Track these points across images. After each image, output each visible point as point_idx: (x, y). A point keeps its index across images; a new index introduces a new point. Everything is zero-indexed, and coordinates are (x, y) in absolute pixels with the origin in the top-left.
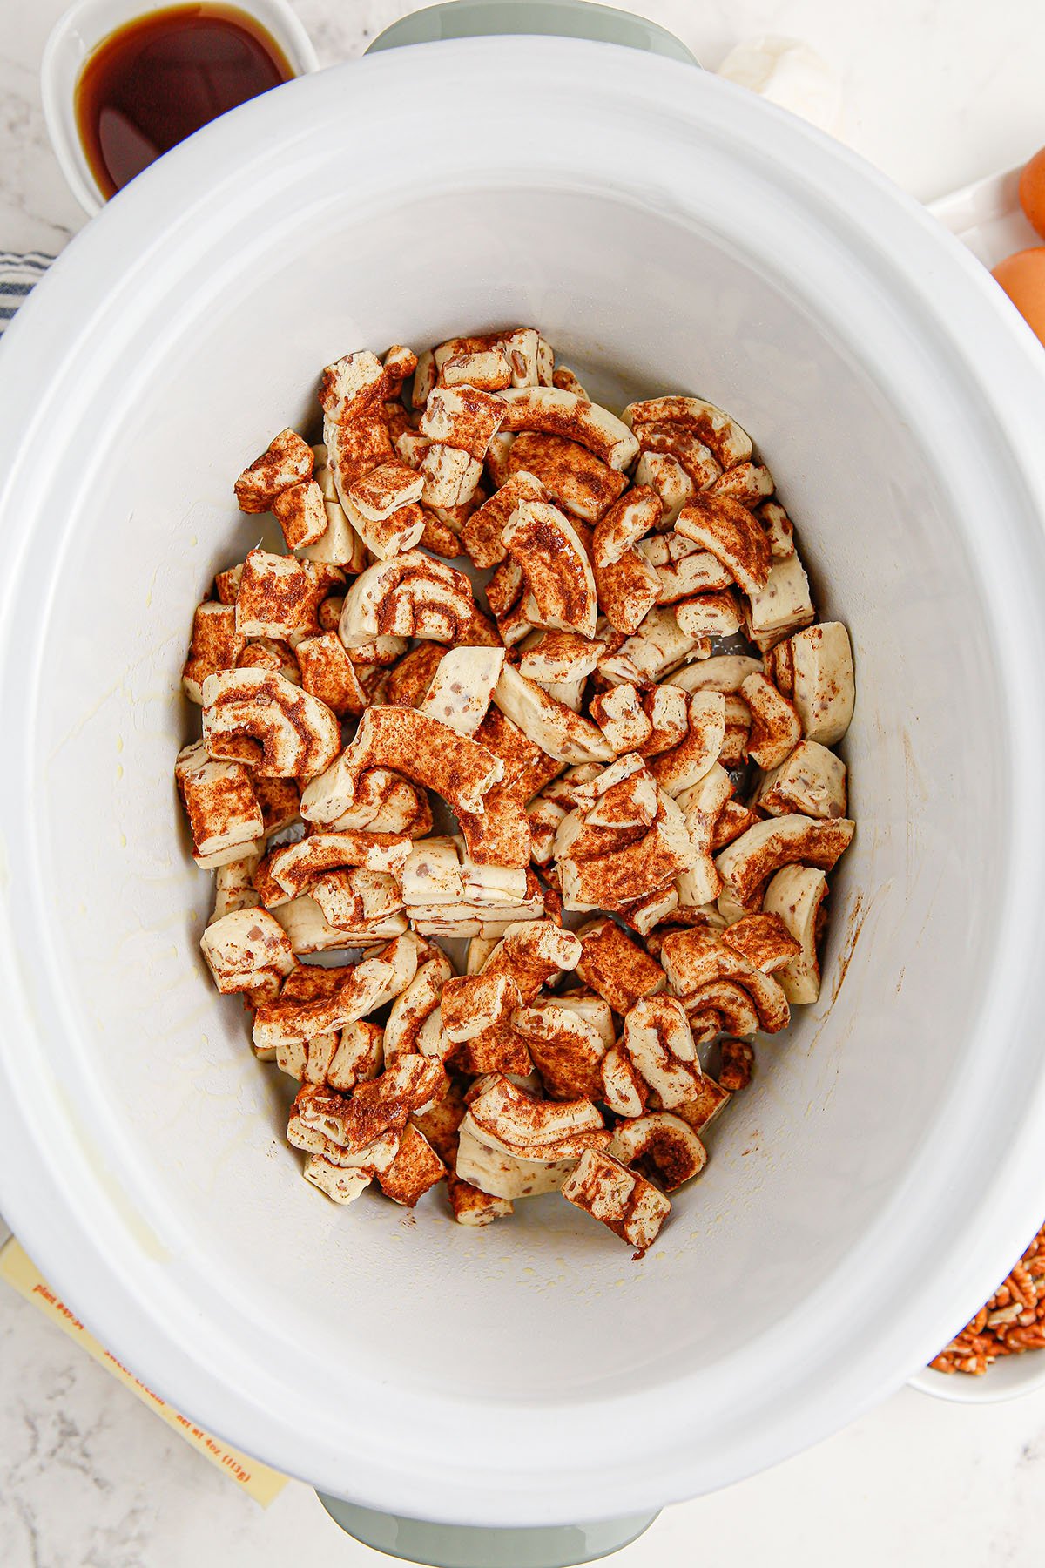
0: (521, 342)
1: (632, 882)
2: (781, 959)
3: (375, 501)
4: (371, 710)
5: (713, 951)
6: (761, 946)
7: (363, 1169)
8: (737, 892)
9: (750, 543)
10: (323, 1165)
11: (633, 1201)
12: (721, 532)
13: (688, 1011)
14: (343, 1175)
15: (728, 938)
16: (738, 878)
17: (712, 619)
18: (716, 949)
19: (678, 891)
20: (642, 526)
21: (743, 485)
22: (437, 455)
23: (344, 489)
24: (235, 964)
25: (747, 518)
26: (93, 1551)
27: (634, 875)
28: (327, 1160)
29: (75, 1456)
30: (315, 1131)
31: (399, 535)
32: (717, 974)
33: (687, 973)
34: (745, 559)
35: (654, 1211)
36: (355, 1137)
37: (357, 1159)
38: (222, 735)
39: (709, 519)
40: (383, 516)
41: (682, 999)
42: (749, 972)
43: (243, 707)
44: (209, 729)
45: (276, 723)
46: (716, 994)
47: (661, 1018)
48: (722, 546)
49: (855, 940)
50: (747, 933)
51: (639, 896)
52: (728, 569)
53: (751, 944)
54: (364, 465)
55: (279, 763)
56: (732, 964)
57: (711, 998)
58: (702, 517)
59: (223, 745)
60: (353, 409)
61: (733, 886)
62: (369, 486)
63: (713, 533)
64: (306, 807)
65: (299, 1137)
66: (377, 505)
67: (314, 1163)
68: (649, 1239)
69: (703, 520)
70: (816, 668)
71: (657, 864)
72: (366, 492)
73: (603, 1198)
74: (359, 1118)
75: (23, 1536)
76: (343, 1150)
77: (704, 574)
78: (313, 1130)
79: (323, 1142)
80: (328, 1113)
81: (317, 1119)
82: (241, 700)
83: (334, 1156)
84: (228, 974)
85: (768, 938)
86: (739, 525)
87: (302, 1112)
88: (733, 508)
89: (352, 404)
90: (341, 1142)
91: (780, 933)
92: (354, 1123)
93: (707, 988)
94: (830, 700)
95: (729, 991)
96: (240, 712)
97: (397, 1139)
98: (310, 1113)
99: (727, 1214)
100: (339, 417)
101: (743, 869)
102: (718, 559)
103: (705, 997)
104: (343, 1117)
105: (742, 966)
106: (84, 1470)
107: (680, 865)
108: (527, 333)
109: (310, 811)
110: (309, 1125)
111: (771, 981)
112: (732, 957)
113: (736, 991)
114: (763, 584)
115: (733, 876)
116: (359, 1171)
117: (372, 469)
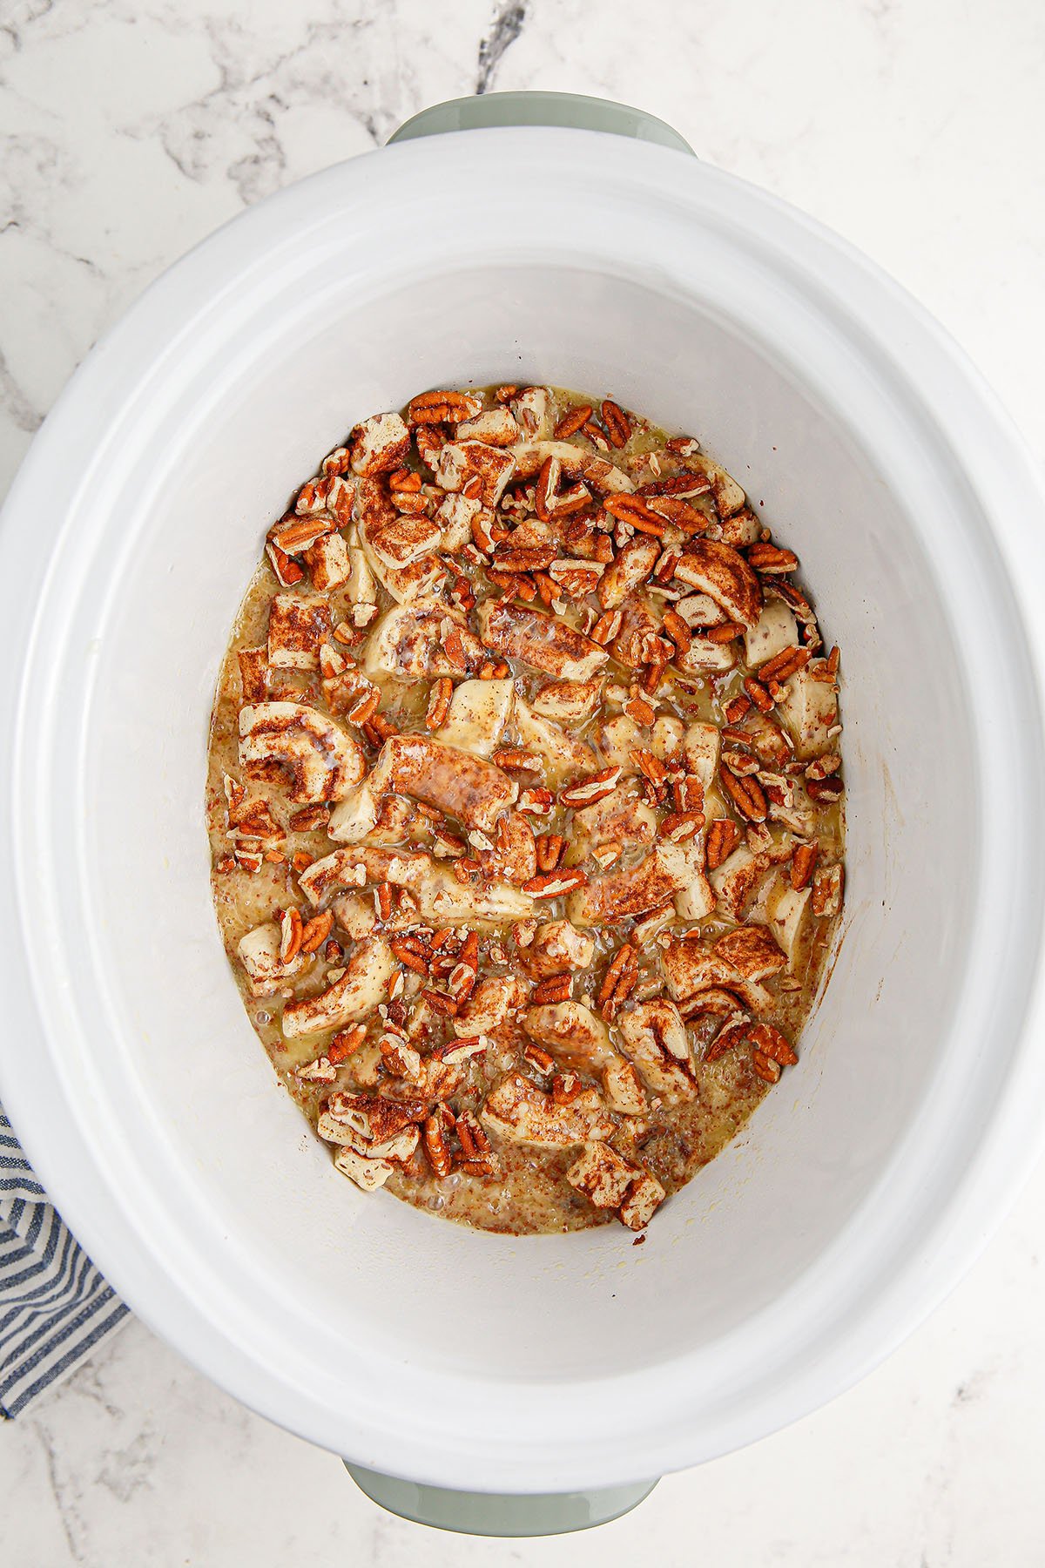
0: (531, 400)
1: (634, 901)
2: (770, 969)
3: (396, 552)
4: (392, 740)
5: (708, 961)
6: (750, 958)
7: (387, 1160)
8: (729, 905)
9: (745, 586)
10: (352, 1156)
11: (631, 1189)
12: (716, 577)
13: (684, 1015)
14: (370, 1165)
15: (720, 949)
16: (728, 891)
17: (709, 652)
18: (710, 960)
19: (674, 907)
20: (643, 570)
21: (738, 536)
22: (452, 501)
23: (367, 538)
24: (267, 970)
25: (741, 563)
26: (105, 1472)
27: (636, 894)
28: (355, 1151)
29: (89, 1385)
30: (344, 1124)
31: (417, 582)
32: (710, 982)
33: (684, 982)
34: (739, 602)
35: (650, 1199)
36: (378, 1132)
37: (382, 1150)
38: (255, 762)
39: (705, 565)
40: (403, 565)
41: (679, 1004)
42: (740, 981)
43: (275, 737)
44: (244, 756)
45: (306, 753)
46: (710, 1001)
47: (656, 1018)
48: (718, 589)
49: (838, 950)
50: (737, 945)
51: (640, 913)
52: (723, 610)
53: (741, 955)
54: (385, 516)
55: (309, 790)
56: (725, 974)
57: (704, 1004)
58: (699, 563)
59: (257, 771)
60: (378, 462)
61: (725, 900)
62: (390, 537)
63: (709, 578)
64: (333, 829)
65: (329, 1131)
66: (397, 556)
67: (343, 1155)
68: (643, 1222)
69: (699, 567)
70: (804, 699)
71: (657, 885)
72: (388, 544)
73: (603, 1188)
74: (383, 1114)
75: (42, 1457)
76: (369, 1142)
77: (701, 614)
78: (342, 1124)
79: (350, 1135)
80: (355, 1108)
81: (345, 1113)
82: (274, 731)
83: (361, 1148)
84: (260, 980)
85: (757, 950)
86: (733, 569)
87: (331, 1107)
88: (728, 555)
89: (378, 456)
90: (367, 1134)
91: (769, 945)
92: (378, 1119)
93: (702, 995)
94: (816, 729)
95: (721, 999)
96: (272, 743)
97: (417, 1132)
98: (339, 1107)
99: (720, 1203)
100: (364, 469)
101: (733, 883)
102: (715, 601)
103: (700, 1003)
104: (368, 1113)
105: (733, 976)
106: (97, 1398)
107: (677, 885)
108: (536, 391)
109: (336, 832)
110: (339, 1118)
111: (760, 988)
112: (724, 968)
113: (727, 998)
114: (756, 623)
115: (724, 890)
116: (383, 1162)
117: (393, 520)
